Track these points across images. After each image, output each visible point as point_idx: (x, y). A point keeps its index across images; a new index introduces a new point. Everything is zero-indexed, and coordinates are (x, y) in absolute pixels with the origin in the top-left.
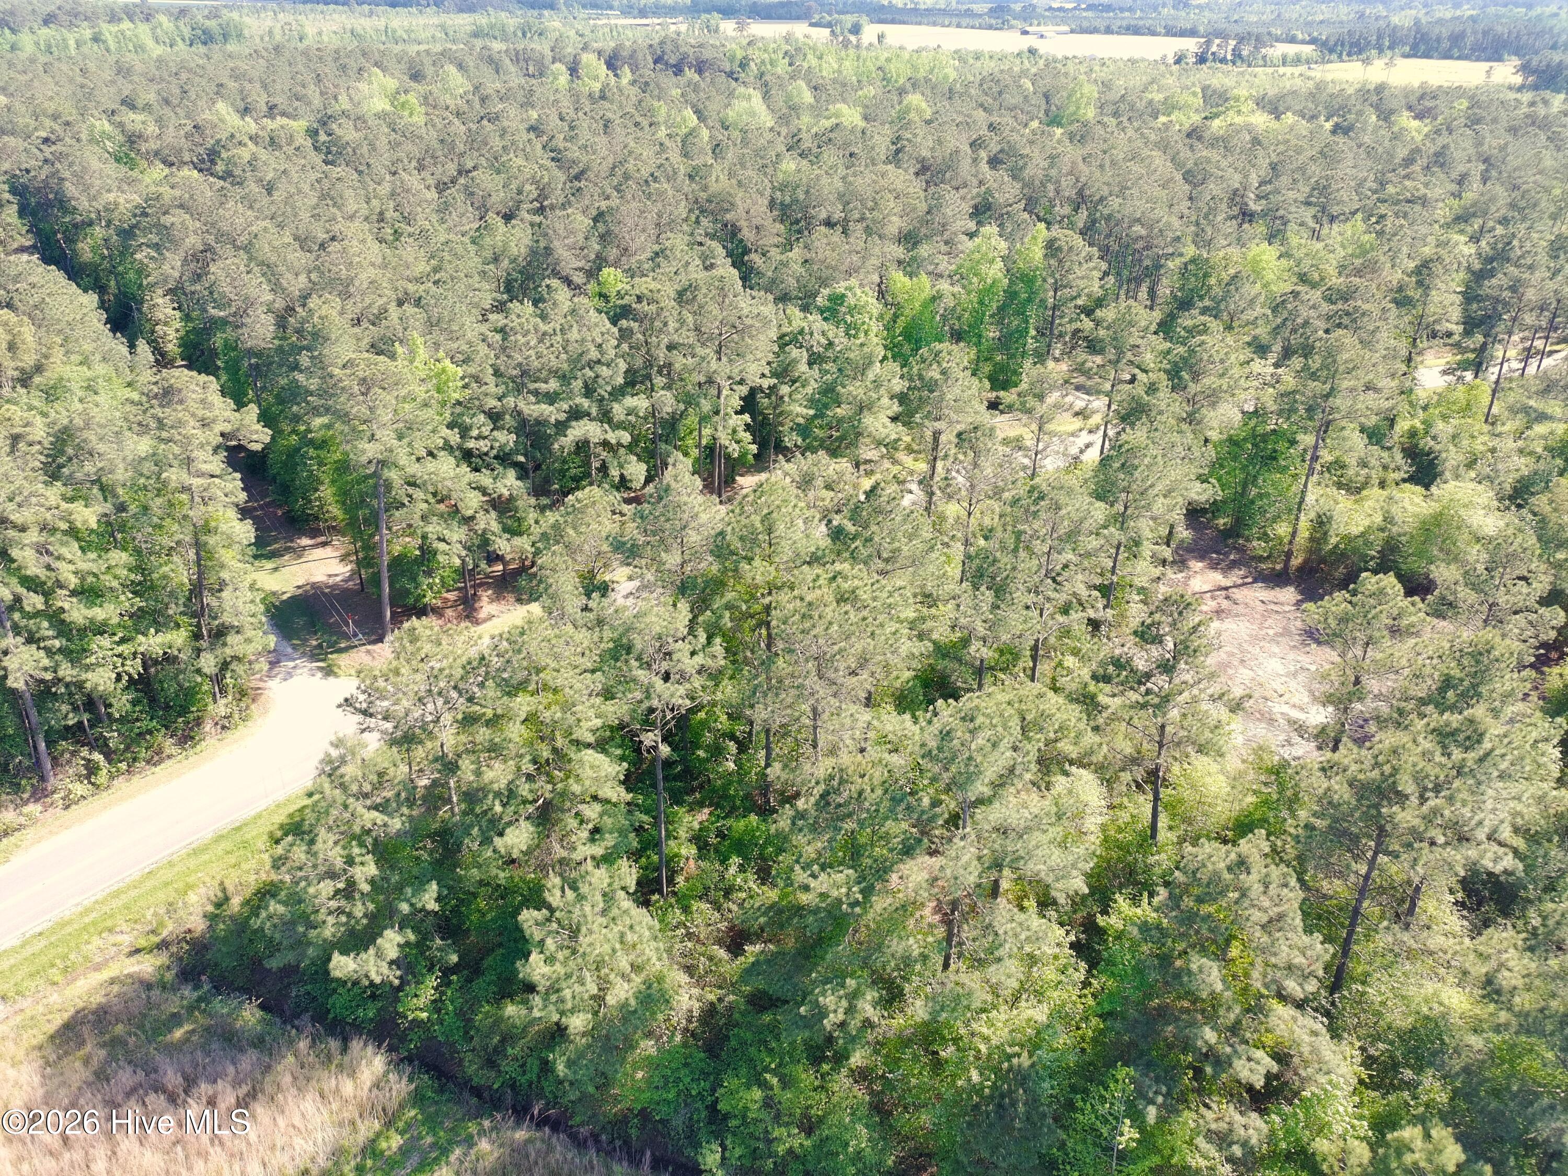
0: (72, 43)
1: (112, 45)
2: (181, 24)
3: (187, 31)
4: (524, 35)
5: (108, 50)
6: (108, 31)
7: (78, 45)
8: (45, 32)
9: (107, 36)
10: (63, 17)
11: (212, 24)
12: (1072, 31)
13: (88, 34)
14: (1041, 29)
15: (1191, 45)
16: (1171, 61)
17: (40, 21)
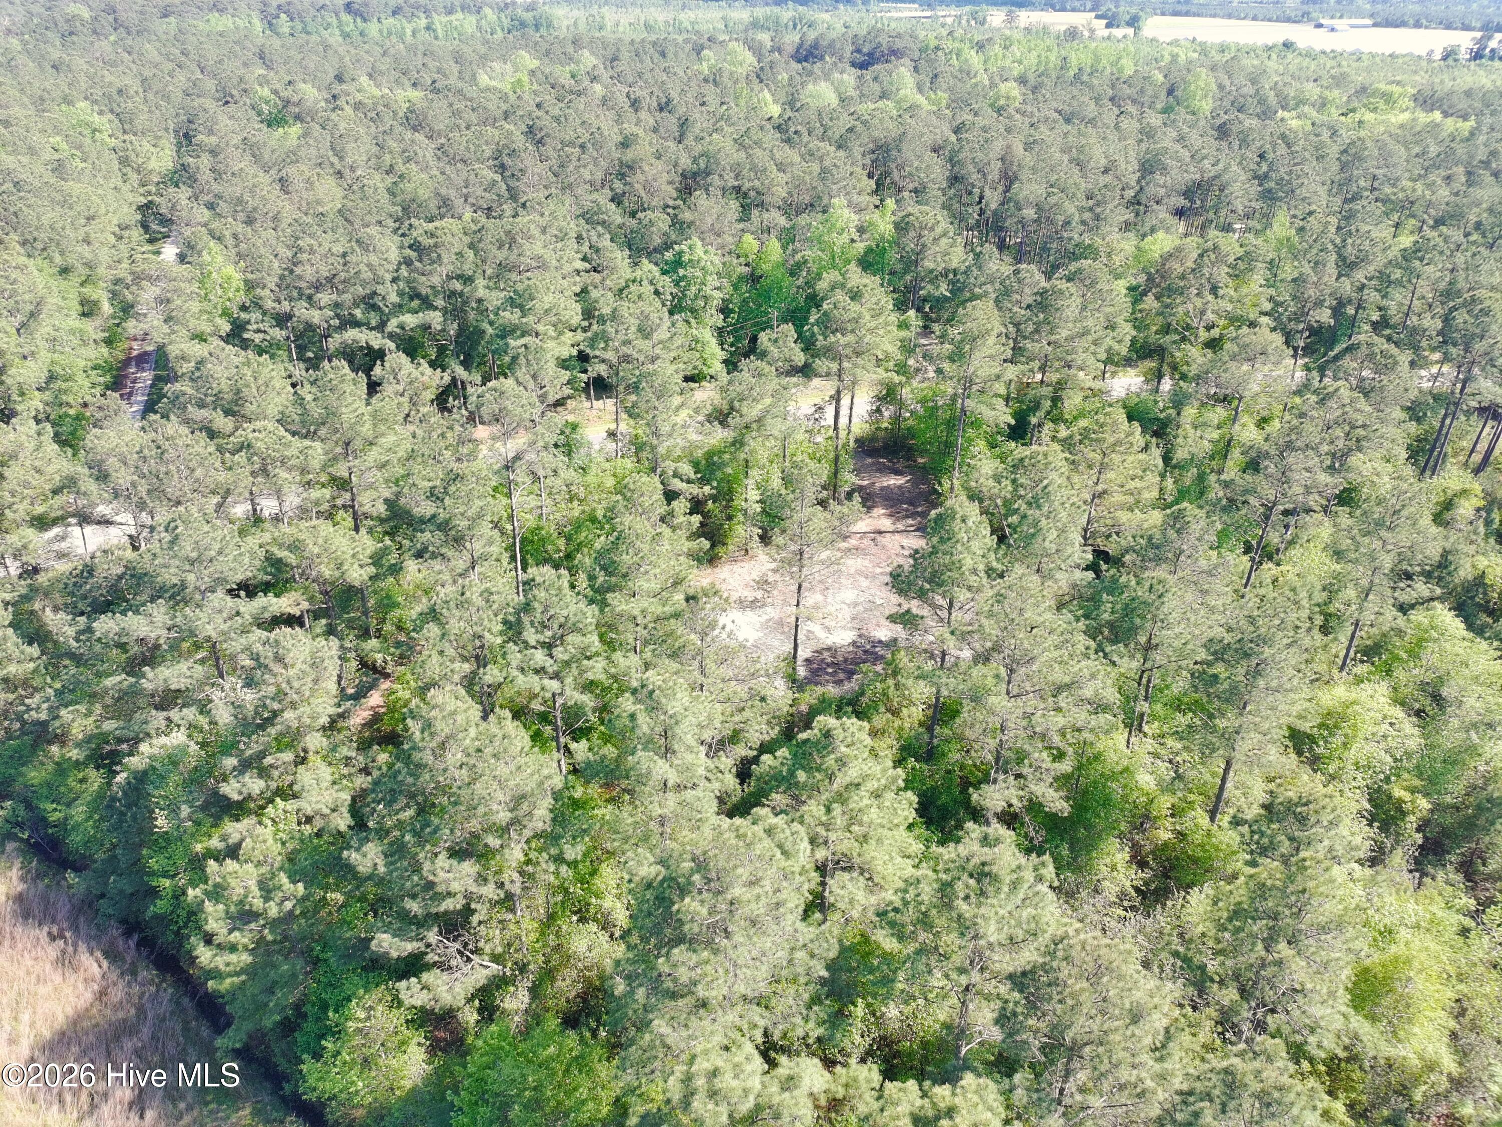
0: (409, 32)
1: (440, 33)
2: (503, 15)
3: (506, 22)
4: (795, 27)
5: (436, 38)
6: (439, 21)
7: (414, 33)
8: (390, 22)
9: (437, 26)
10: (406, 9)
11: (528, 16)
12: (1375, 25)
13: (423, 22)
14: (1335, 22)
15: (1465, 40)
16: (1437, 56)
17: (390, 12)
